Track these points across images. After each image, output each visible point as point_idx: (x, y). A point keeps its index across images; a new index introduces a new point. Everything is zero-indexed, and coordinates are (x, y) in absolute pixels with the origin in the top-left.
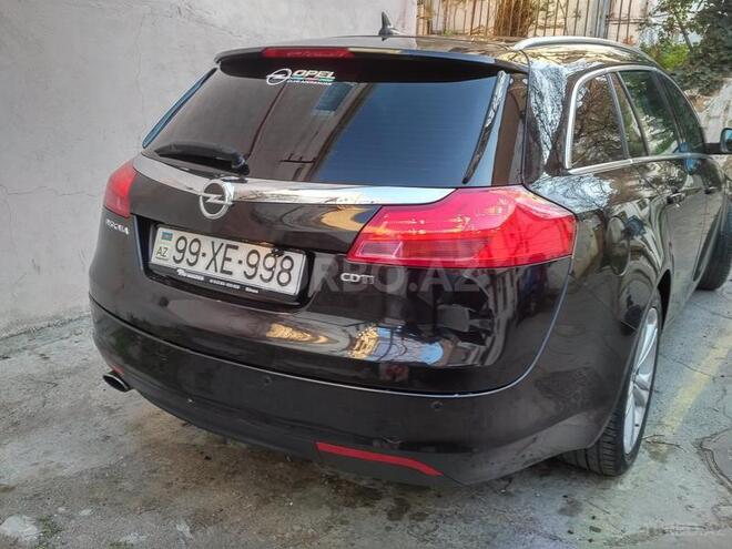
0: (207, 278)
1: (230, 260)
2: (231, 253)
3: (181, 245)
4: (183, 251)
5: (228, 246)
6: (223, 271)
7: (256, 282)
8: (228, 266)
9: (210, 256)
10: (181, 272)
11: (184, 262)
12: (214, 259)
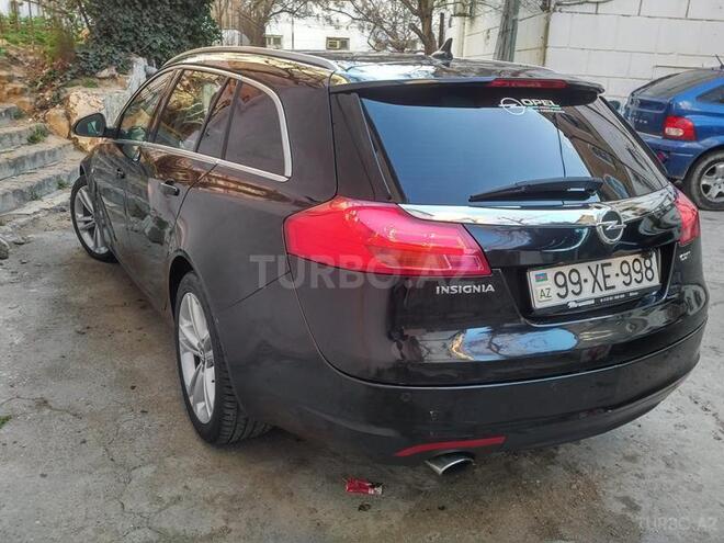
0: (597, 300)
1: (609, 276)
2: (608, 270)
3: (560, 280)
4: (565, 285)
5: (603, 265)
6: (607, 288)
7: (634, 286)
8: (610, 283)
9: (591, 280)
10: (572, 305)
11: (570, 295)
12: (596, 281)
